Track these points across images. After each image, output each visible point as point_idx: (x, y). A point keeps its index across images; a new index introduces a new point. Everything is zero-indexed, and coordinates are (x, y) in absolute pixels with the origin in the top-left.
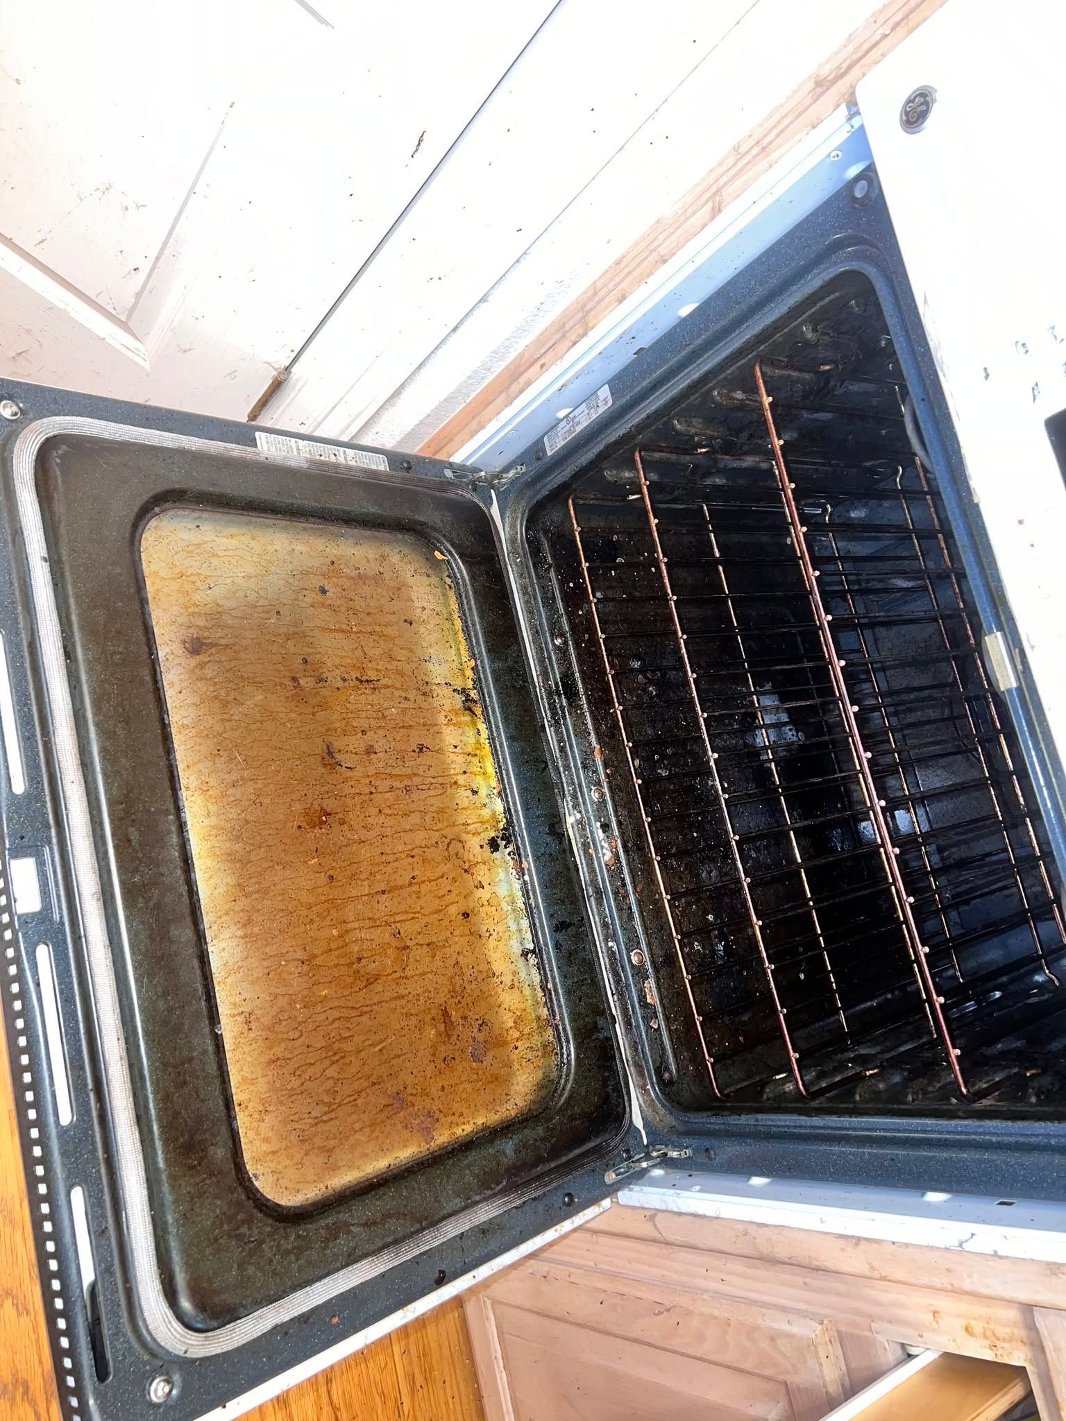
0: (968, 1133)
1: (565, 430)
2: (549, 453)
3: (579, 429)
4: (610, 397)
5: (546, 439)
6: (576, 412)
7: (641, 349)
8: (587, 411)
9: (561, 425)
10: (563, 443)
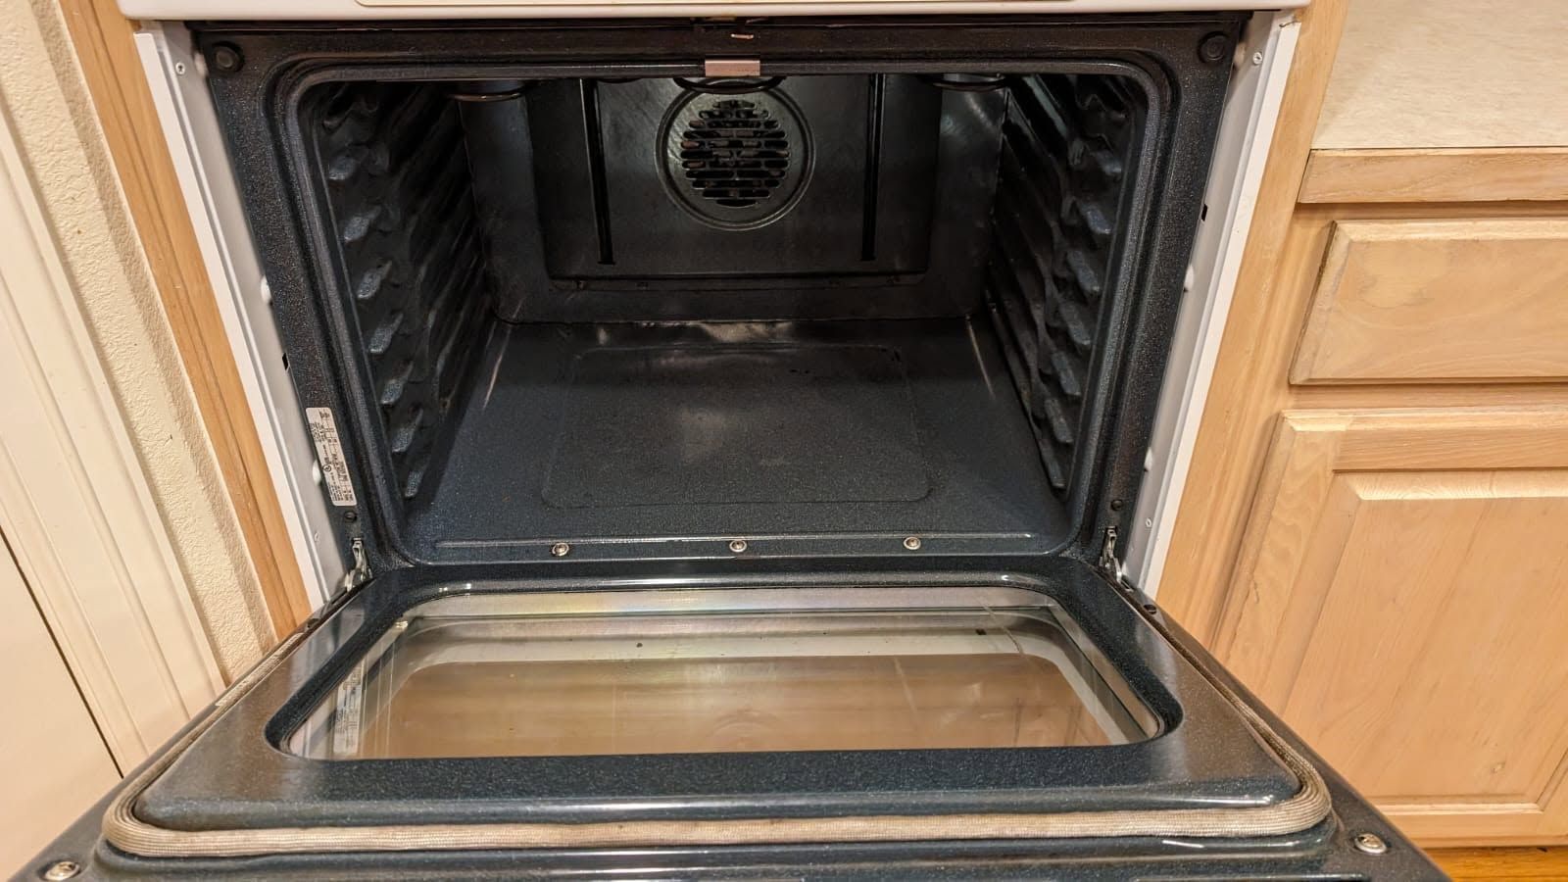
0: (1140, 232)
1: (336, 477)
2: (353, 503)
3: (341, 458)
4: (322, 409)
5: (336, 503)
6: (322, 457)
7: (284, 359)
8: (326, 442)
9: (329, 480)
10: (349, 482)
